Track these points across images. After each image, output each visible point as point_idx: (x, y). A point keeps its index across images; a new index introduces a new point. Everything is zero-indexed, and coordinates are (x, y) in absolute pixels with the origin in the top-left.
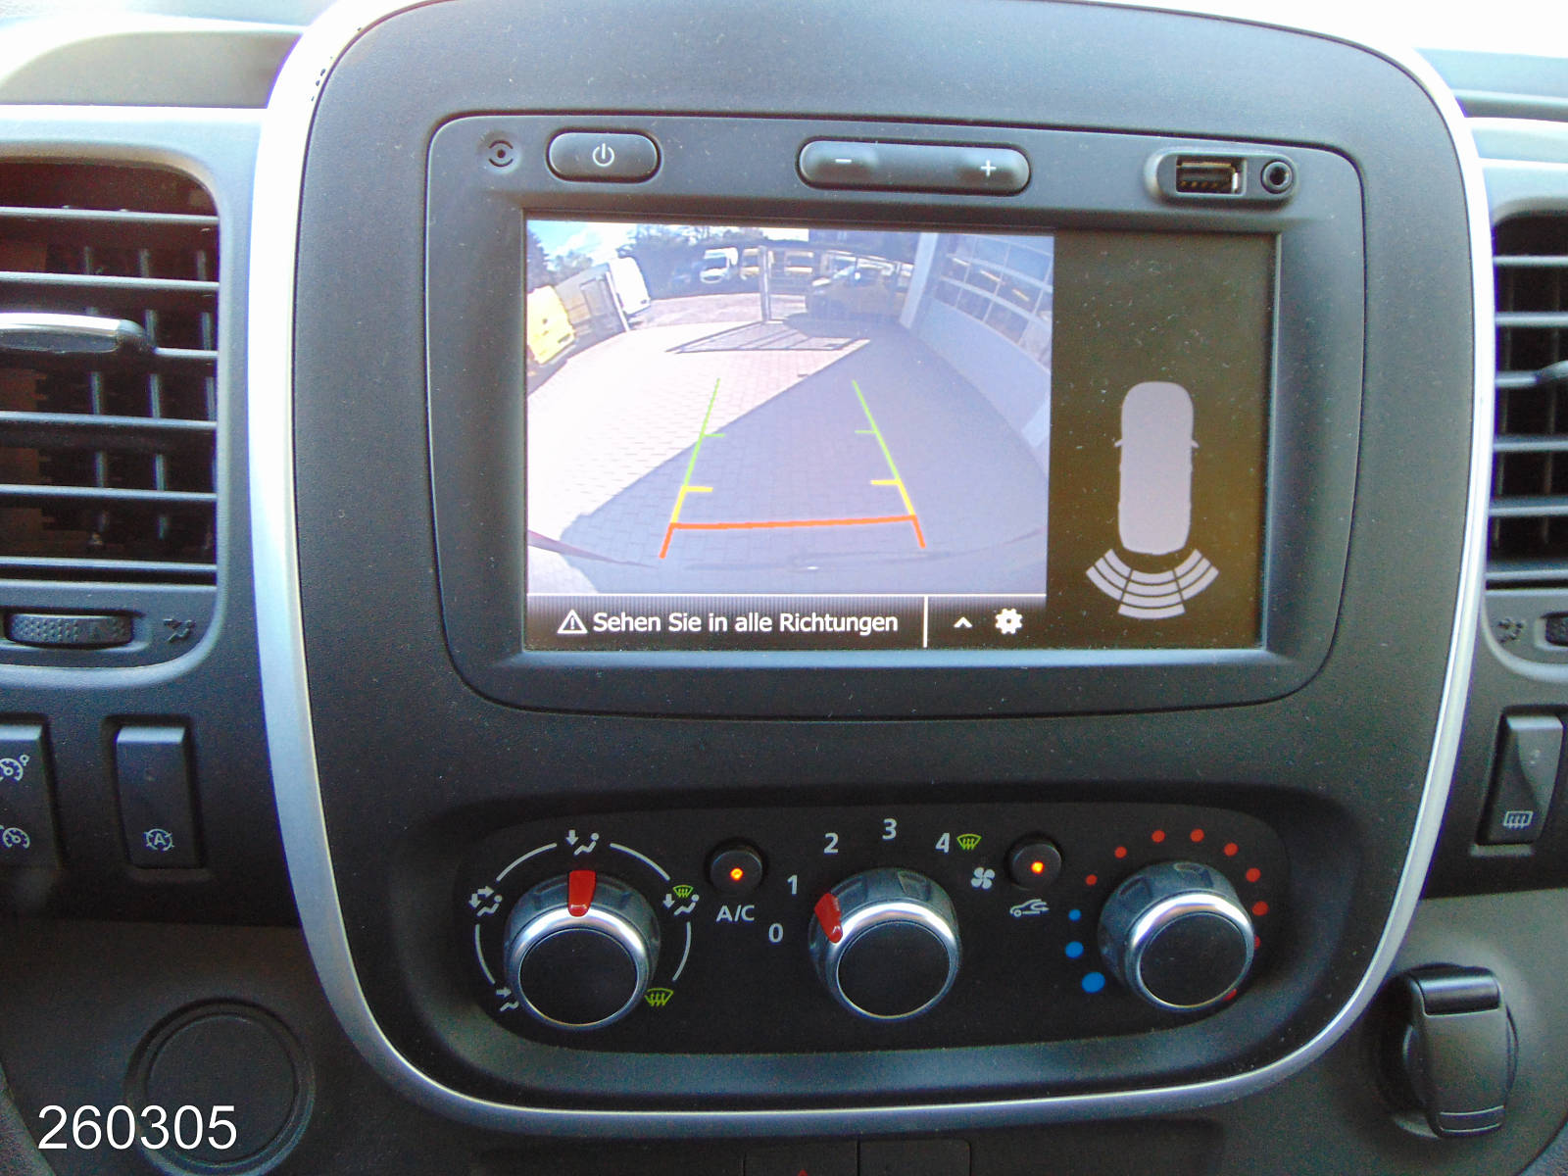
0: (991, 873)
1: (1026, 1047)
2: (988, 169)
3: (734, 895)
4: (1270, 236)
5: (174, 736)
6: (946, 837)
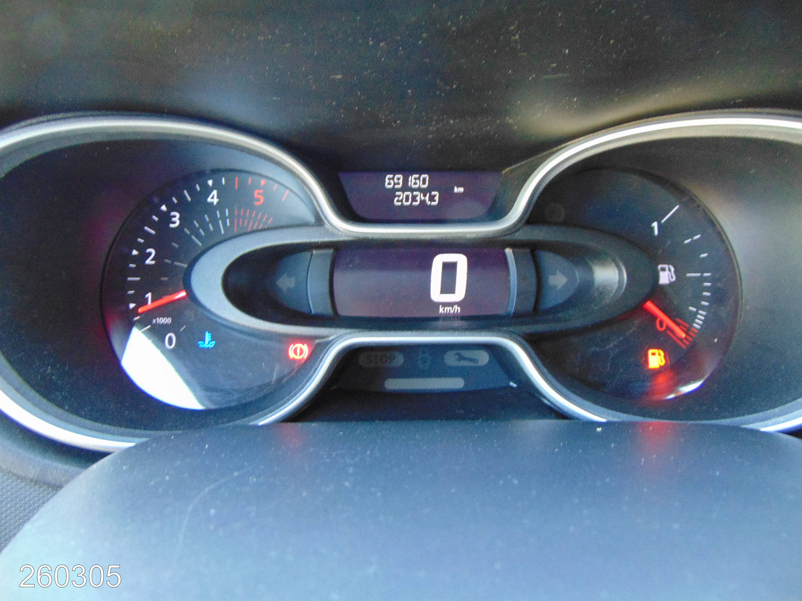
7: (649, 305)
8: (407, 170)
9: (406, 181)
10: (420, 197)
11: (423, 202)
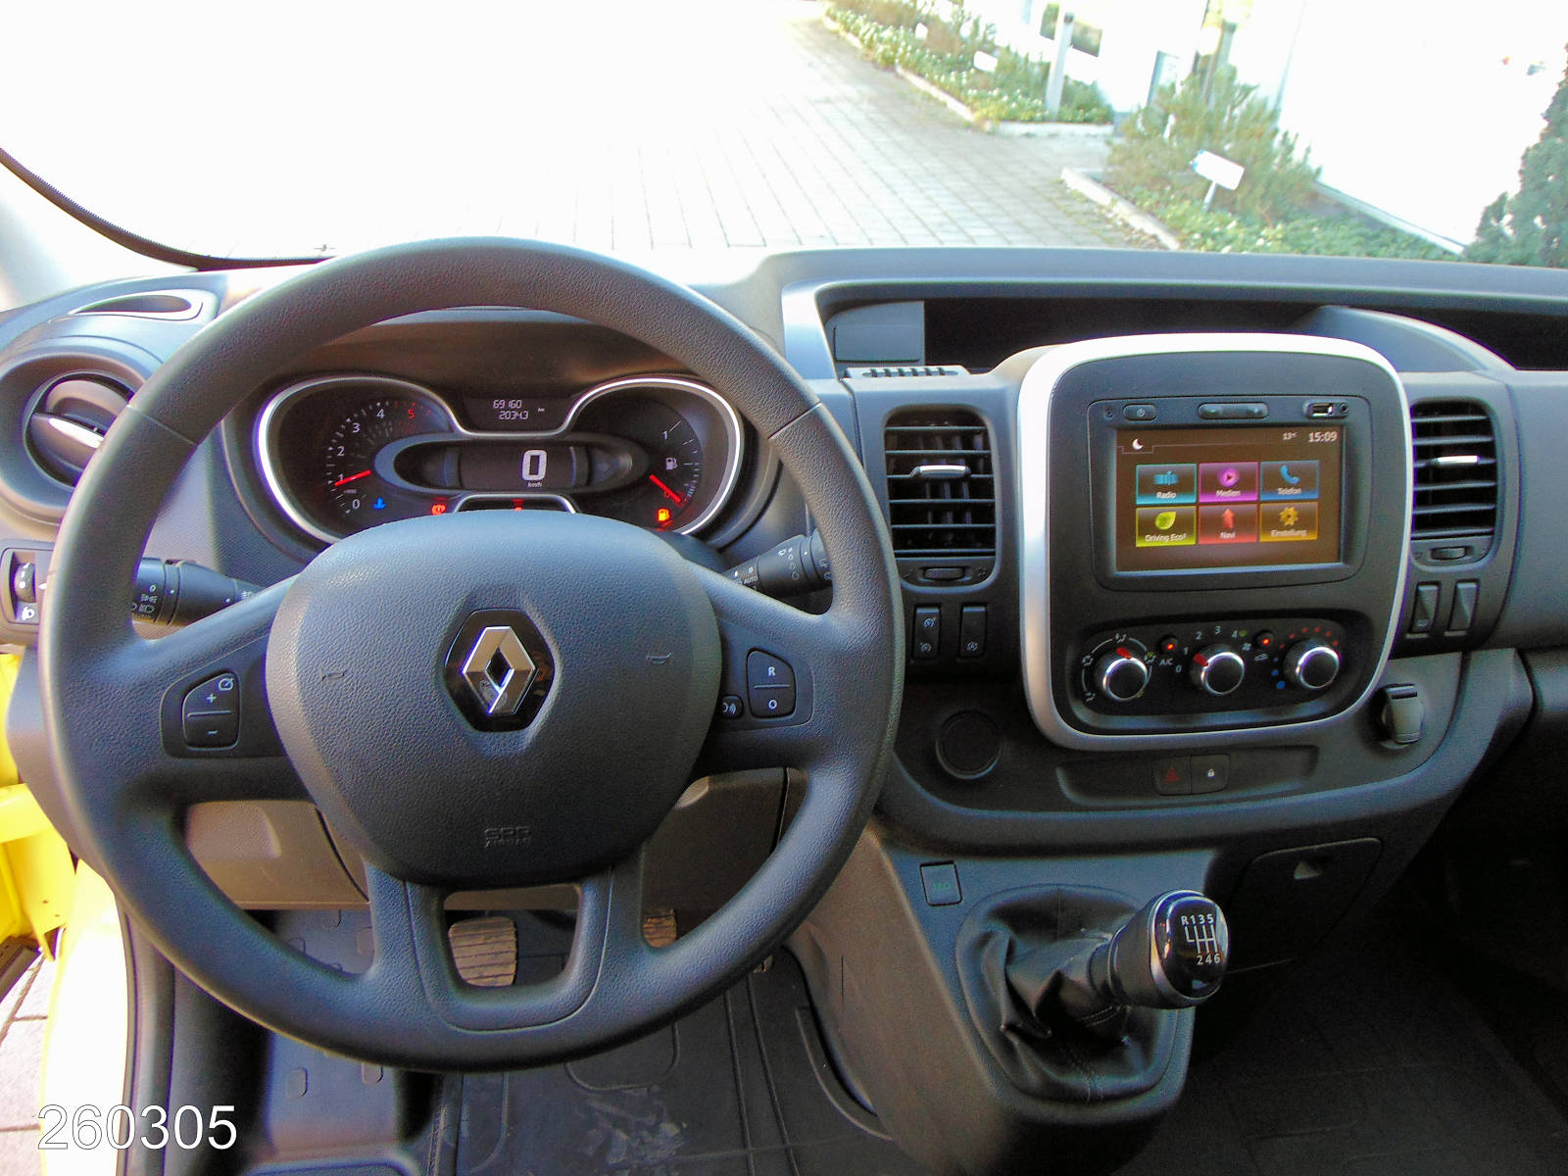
0: (1249, 645)
1: (1255, 711)
2: (1256, 411)
3: (1169, 654)
4: (1342, 426)
5: (983, 609)
6: (1236, 632)
7: (652, 477)
8: (508, 398)
9: (507, 404)
10: (516, 414)
11: (518, 417)
